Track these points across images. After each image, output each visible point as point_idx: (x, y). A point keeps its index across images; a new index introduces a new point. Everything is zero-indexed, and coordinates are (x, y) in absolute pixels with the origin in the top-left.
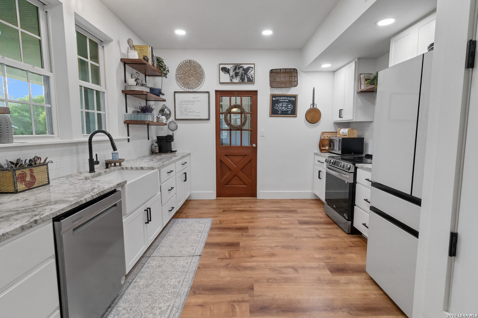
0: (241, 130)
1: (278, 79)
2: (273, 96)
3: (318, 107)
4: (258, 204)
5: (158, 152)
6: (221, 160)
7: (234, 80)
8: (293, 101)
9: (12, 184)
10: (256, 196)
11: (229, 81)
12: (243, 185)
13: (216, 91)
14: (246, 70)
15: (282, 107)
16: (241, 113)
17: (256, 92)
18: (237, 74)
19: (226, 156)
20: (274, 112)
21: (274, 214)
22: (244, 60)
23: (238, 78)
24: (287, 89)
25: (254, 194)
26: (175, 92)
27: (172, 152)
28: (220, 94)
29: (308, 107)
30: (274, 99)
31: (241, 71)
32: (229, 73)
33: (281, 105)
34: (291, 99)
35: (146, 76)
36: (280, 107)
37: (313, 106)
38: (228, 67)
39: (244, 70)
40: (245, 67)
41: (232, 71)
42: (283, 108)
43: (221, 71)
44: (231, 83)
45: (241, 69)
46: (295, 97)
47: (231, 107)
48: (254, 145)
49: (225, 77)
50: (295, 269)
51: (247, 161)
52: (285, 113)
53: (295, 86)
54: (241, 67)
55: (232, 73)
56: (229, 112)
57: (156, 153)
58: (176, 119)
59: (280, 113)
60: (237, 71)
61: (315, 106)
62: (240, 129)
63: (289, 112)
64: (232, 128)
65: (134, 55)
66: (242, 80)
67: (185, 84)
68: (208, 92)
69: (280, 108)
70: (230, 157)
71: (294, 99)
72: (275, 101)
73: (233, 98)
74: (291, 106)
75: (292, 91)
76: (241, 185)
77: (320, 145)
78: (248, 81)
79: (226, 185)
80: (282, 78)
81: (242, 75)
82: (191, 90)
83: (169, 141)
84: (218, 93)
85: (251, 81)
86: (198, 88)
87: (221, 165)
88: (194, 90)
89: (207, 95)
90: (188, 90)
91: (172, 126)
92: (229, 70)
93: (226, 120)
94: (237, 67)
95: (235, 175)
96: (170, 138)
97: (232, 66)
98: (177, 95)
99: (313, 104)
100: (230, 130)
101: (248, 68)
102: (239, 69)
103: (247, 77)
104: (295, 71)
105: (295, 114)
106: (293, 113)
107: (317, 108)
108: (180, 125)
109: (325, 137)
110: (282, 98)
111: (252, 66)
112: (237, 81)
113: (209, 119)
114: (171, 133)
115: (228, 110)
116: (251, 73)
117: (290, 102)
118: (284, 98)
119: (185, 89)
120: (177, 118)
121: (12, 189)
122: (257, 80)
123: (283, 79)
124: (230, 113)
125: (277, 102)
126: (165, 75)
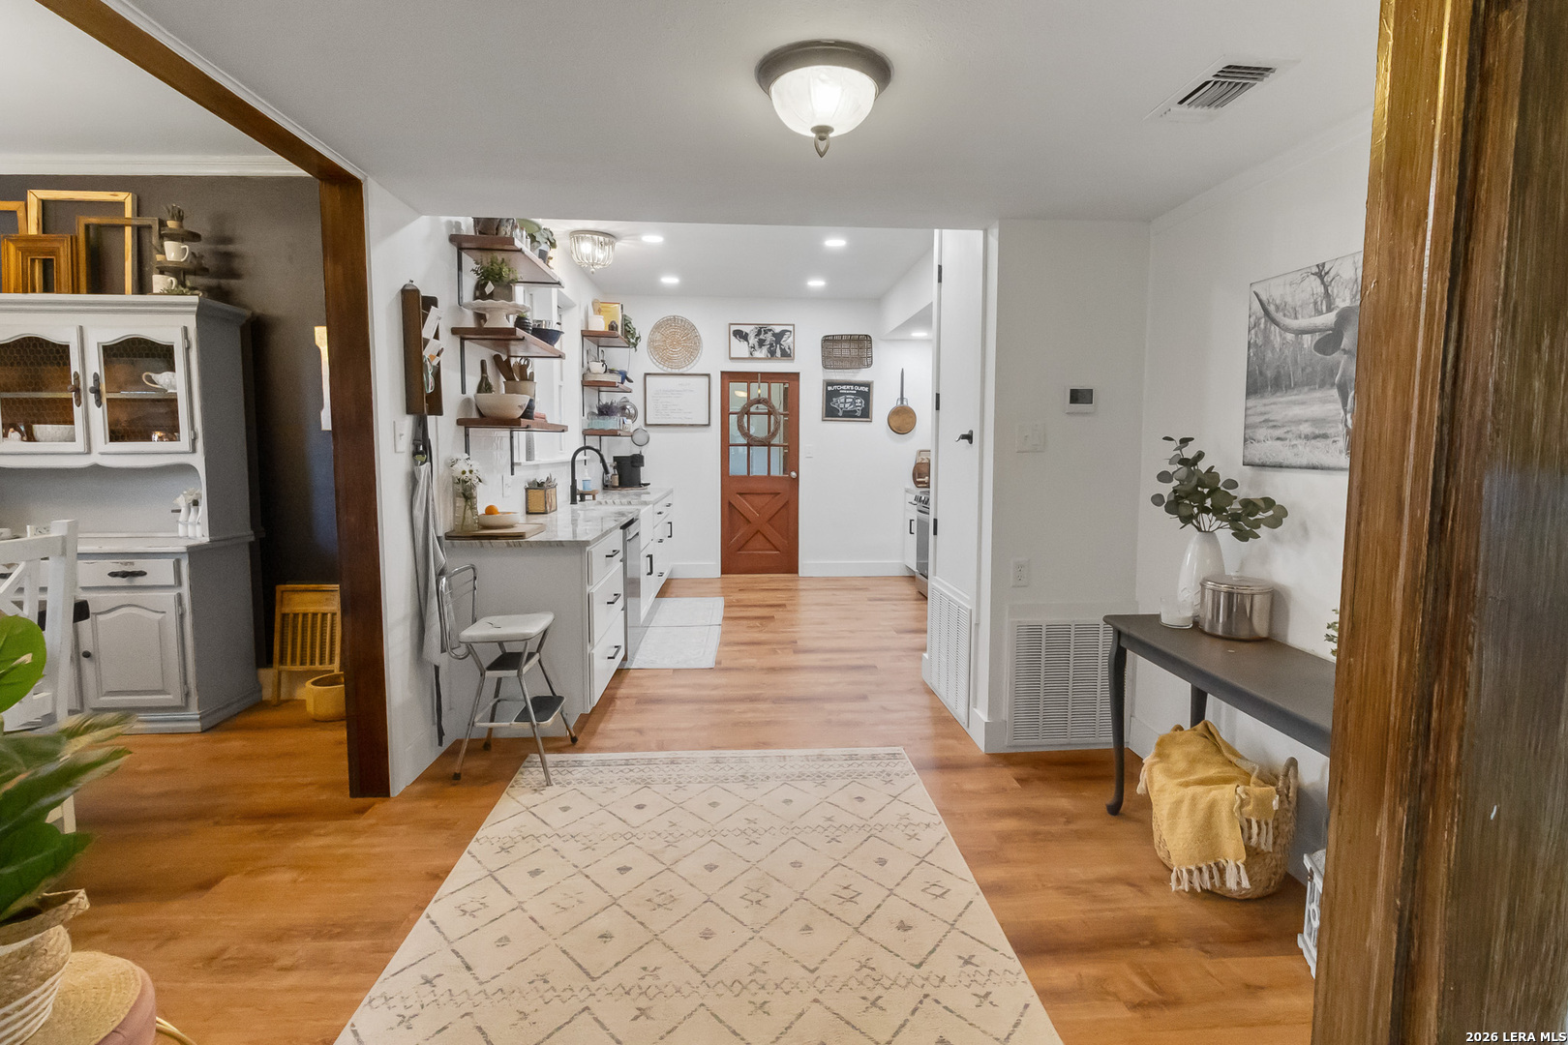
0: (769, 445)
1: (837, 353)
2: (829, 383)
3: (911, 402)
4: (800, 582)
5: (617, 484)
6: (730, 503)
7: (757, 354)
8: (865, 393)
9: (543, 503)
10: (797, 572)
11: (747, 355)
12: (772, 550)
13: (722, 373)
14: (779, 336)
15: (845, 402)
16: (769, 414)
17: (796, 376)
18: (761, 343)
19: (740, 494)
20: (830, 413)
21: (830, 593)
22: (775, 317)
23: (765, 349)
24: (855, 370)
25: (792, 567)
26: (646, 374)
27: (640, 485)
28: (728, 377)
29: (893, 403)
30: (830, 388)
31: (769, 337)
32: (747, 341)
33: (843, 400)
34: (862, 388)
35: (599, 346)
36: (842, 403)
37: (902, 403)
38: (745, 329)
39: (774, 335)
40: (778, 329)
41: (753, 338)
42: (847, 405)
43: (732, 337)
44: (752, 358)
45: (770, 333)
46: (868, 385)
47: (750, 403)
48: (793, 474)
49: (741, 348)
50: (851, 632)
51: (781, 504)
52: (850, 415)
53: (869, 366)
54: (770, 330)
55: (753, 340)
56: (746, 411)
57: (614, 487)
58: (646, 425)
59: (840, 414)
60: (761, 337)
61: (905, 403)
62: (766, 443)
63: (859, 413)
64: (752, 443)
65: (599, 324)
66: (772, 353)
67: (665, 360)
68: (708, 375)
69: (842, 406)
70: (748, 496)
71: (866, 389)
72: (831, 392)
73: (754, 386)
74: (861, 402)
75: (862, 375)
76: (767, 550)
77: (914, 475)
78: (782, 355)
79: (739, 550)
80: (845, 351)
81: (771, 345)
82: (677, 371)
83: (636, 464)
84: (725, 375)
85: (786, 355)
86: (689, 367)
87: (731, 513)
88: (681, 371)
89: (706, 379)
90: (670, 371)
91: (639, 438)
92: (747, 334)
93: (740, 427)
94: (761, 330)
95: (758, 531)
96: (637, 461)
97: (753, 327)
98: (648, 378)
99: (902, 398)
100: (749, 445)
101: (783, 333)
102: (766, 333)
103: (781, 348)
104: (868, 338)
105: (868, 417)
106: (866, 414)
107: (910, 405)
108: (654, 434)
109: (923, 459)
110: (844, 387)
111: (790, 328)
112: (762, 355)
113: (709, 425)
114: (636, 451)
115: (744, 408)
116: (786, 341)
117: (859, 394)
118: (848, 387)
119: (665, 368)
120: (648, 423)
121: (542, 510)
122: (798, 353)
123: (846, 353)
124: (749, 413)
125: (837, 394)
126: (635, 345)
